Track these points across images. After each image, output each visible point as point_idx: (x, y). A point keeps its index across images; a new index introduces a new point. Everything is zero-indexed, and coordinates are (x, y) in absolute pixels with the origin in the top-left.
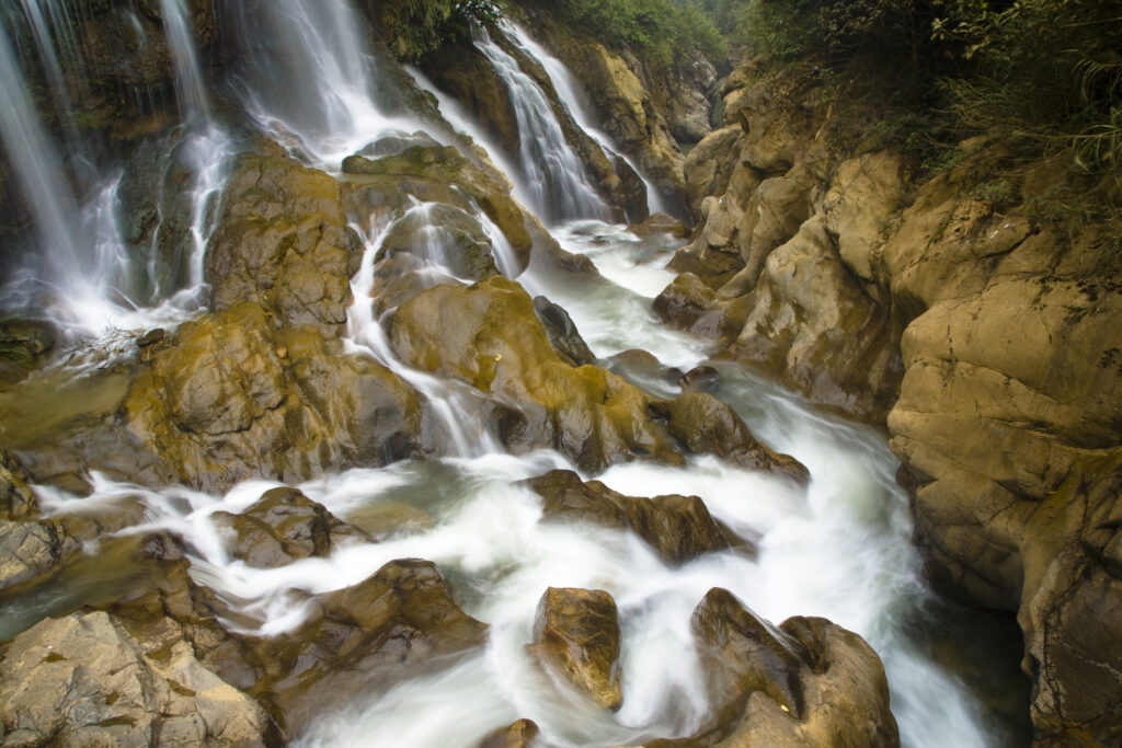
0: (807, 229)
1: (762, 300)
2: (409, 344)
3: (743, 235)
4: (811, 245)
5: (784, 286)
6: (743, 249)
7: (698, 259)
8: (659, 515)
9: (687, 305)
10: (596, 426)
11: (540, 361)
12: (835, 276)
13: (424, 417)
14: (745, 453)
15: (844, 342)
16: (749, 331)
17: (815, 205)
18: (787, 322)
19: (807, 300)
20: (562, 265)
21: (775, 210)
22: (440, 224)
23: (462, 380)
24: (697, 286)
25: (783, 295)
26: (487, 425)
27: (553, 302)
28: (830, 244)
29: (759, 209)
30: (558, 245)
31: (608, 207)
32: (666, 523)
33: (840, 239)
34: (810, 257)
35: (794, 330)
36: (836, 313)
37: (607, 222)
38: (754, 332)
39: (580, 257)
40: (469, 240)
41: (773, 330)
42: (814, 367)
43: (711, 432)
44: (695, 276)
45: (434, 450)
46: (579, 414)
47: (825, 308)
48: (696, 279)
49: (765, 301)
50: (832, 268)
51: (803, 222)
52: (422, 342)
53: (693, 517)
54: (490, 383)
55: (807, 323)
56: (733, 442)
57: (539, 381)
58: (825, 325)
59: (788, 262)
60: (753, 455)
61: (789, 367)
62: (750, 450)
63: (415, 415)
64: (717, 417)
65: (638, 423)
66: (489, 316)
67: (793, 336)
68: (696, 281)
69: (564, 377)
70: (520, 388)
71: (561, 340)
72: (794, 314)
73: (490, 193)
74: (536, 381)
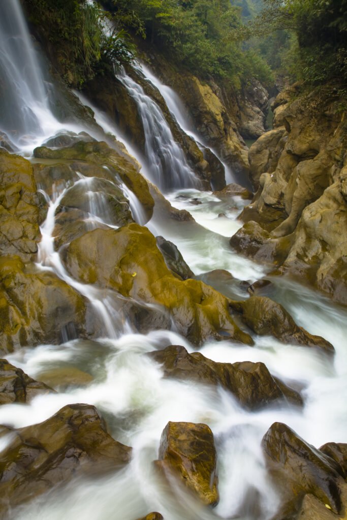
0: (328, 193)
1: (300, 238)
2: (78, 266)
3: (287, 197)
4: (331, 203)
5: (314, 229)
6: (287, 206)
7: (258, 212)
8: (237, 374)
9: (252, 241)
10: (196, 317)
11: (161, 276)
13: (88, 312)
14: (291, 335)
16: (292, 258)
17: (334, 177)
18: (316, 251)
19: (329, 237)
21: (307, 180)
22: (97, 191)
23: (112, 289)
24: (257, 228)
25: (313, 234)
26: (128, 317)
27: (167, 240)
29: (297, 180)
30: (170, 204)
31: (200, 180)
32: (242, 380)
34: (331, 210)
35: (321, 257)
38: (295, 258)
39: (184, 211)
40: (114, 200)
41: (307, 257)
42: (335, 280)
43: (270, 322)
44: (256, 223)
45: (93, 333)
46: (185, 310)
47: (342, 242)
48: (257, 225)
49: (302, 238)
50: (345, 217)
51: (326, 188)
52: (86, 265)
53: (260, 376)
54: (129, 290)
55: (329, 252)
56: (283, 328)
57: (160, 289)
58: (341, 254)
59: (316, 214)
60: (297, 336)
61: (318, 280)
62: (295, 333)
63: (82, 311)
64: (273, 312)
65: (222, 316)
66: (128, 248)
67: (320, 260)
68: (257, 226)
69: (176, 286)
70: (148, 294)
71: (173, 264)
72: (321, 247)
73: (128, 171)
74: (158, 289)
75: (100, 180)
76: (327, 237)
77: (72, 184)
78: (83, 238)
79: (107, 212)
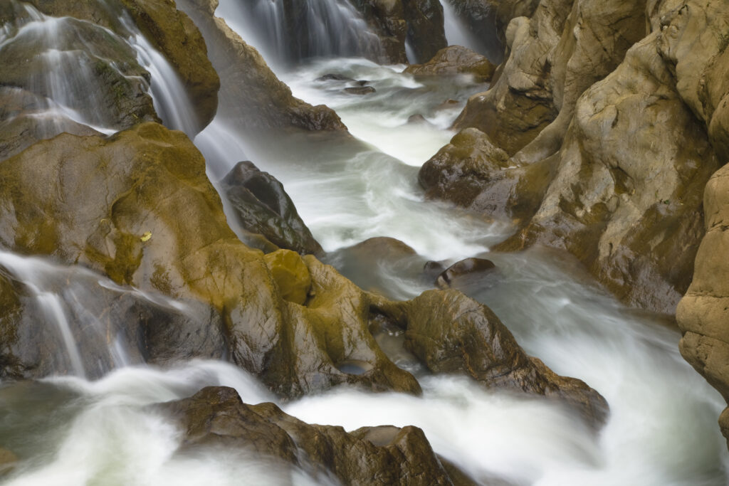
0: (634, 56)
1: (569, 163)
2: (14, 218)
3: (555, 72)
4: (640, 79)
5: (600, 141)
6: (555, 91)
7: (495, 110)
8: (353, 451)
9: (465, 174)
10: (285, 331)
11: (207, 242)
12: (672, 123)
13: (26, 319)
14: (507, 374)
15: (681, 218)
16: (548, 210)
17: (652, 20)
18: (603, 193)
19: (632, 160)
20: (294, 121)
21: (598, 30)
22: (71, 48)
23: (88, 267)
24: (482, 146)
25: (597, 154)
28: (667, 76)
29: (576, 30)
30: (290, 93)
31: (379, 39)
32: (363, 462)
33: (678, 66)
34: (638, 97)
35: (612, 205)
36: (673, 177)
37: (378, 62)
38: (557, 210)
39: (323, 109)
40: (112, 72)
41: (581, 206)
42: (637, 257)
43: (460, 344)
44: (481, 133)
45: (37, 365)
46: (260, 316)
47: (658, 171)
48: (481, 136)
49: (573, 164)
50: (668, 111)
51: (630, 45)
52: (33, 214)
53: (406, 454)
54: (133, 273)
55: (630, 194)
56: (490, 358)
57: (203, 269)
58: (656, 196)
59: (606, 106)
60: (520, 376)
61: (601, 258)
62: (515, 370)
63: (11, 315)
64: (467, 322)
65: (351, 331)
66: (133, 178)
67: (610, 213)
68: (481, 140)
69: (241, 263)
70: (176, 279)
71: (271, 222)
72: (613, 182)
73: (153, 8)
74: (199, 269)
75: (78, 24)
76: (628, 159)
77: (14, 32)
78: (27, 155)
79: (93, 98)
